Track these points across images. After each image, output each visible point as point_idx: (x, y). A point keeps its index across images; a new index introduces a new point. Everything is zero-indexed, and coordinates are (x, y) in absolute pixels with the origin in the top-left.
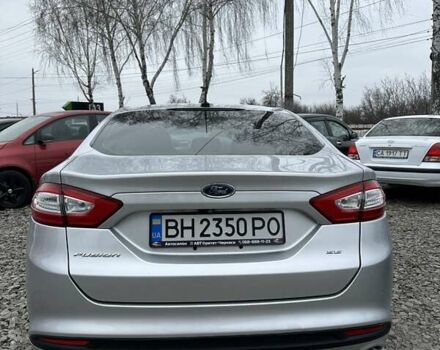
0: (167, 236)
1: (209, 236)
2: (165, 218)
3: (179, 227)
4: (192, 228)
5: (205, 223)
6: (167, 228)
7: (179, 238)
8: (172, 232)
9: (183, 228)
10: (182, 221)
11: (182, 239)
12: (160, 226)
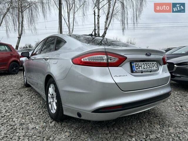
0: (136, 69)
1: (145, 68)
2: (135, 63)
3: (138, 66)
4: (141, 66)
5: (144, 65)
6: (136, 66)
7: (139, 70)
8: (137, 68)
9: (139, 66)
10: (139, 64)
11: (140, 70)
12: (134, 66)
